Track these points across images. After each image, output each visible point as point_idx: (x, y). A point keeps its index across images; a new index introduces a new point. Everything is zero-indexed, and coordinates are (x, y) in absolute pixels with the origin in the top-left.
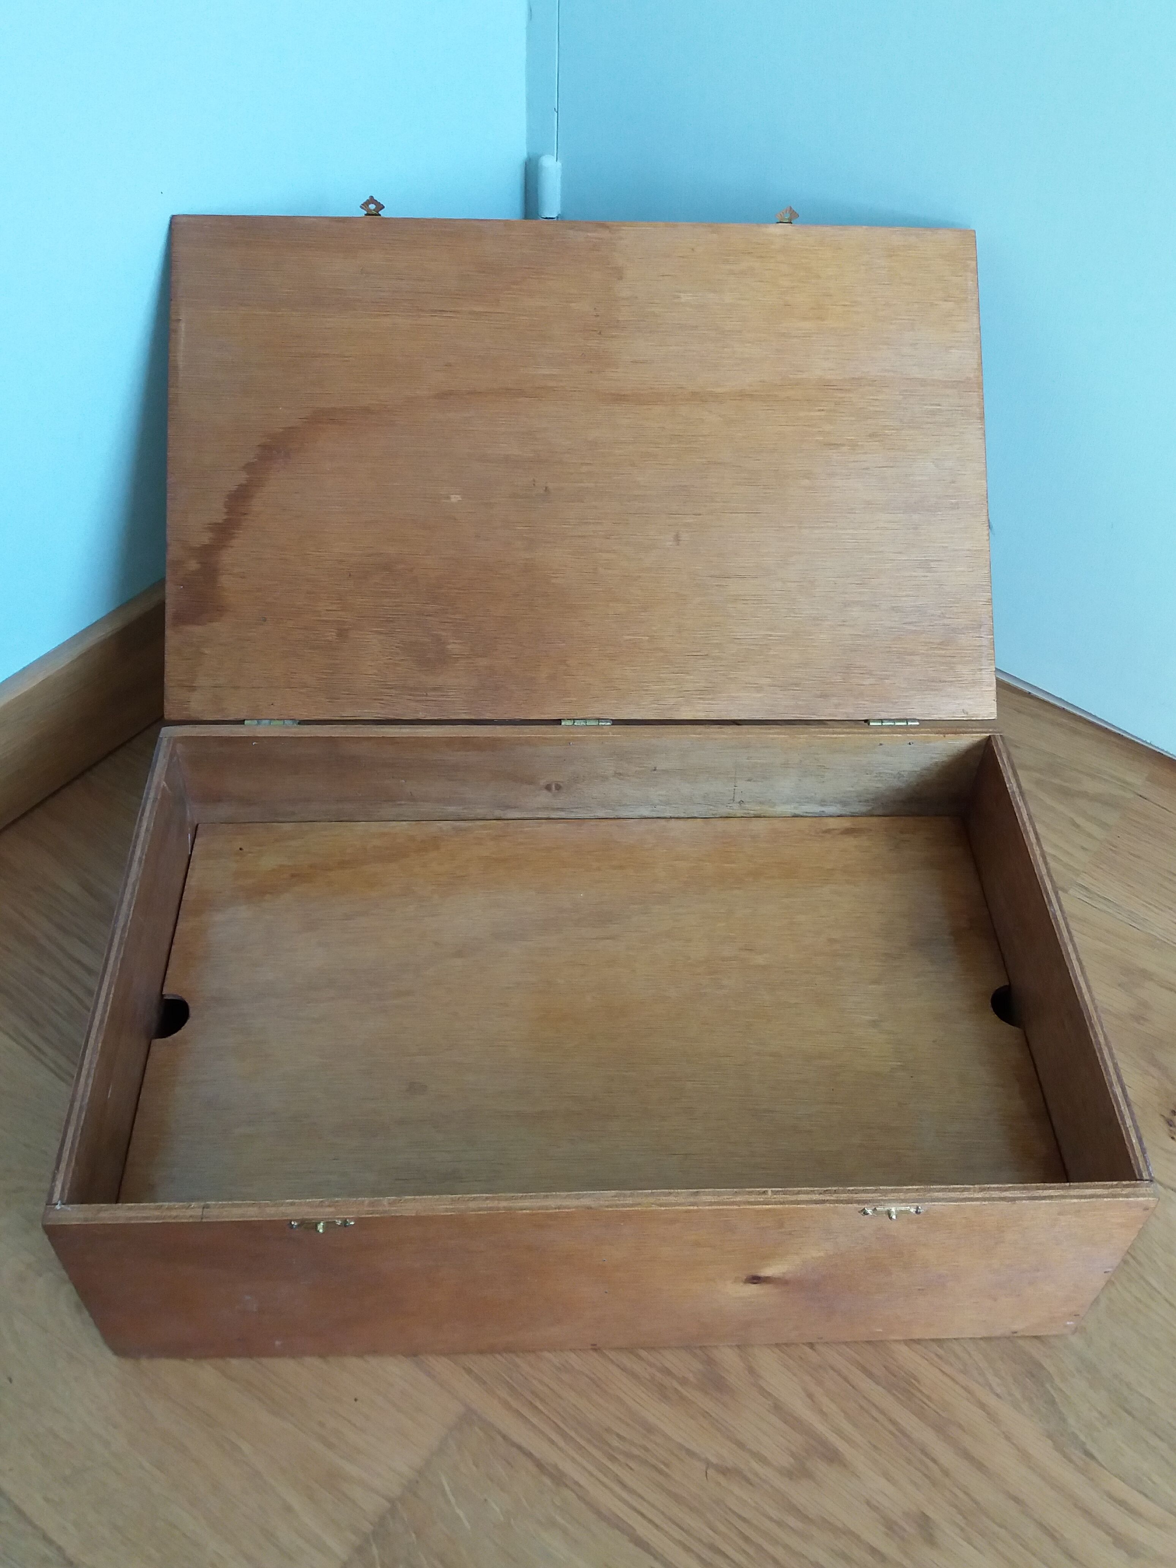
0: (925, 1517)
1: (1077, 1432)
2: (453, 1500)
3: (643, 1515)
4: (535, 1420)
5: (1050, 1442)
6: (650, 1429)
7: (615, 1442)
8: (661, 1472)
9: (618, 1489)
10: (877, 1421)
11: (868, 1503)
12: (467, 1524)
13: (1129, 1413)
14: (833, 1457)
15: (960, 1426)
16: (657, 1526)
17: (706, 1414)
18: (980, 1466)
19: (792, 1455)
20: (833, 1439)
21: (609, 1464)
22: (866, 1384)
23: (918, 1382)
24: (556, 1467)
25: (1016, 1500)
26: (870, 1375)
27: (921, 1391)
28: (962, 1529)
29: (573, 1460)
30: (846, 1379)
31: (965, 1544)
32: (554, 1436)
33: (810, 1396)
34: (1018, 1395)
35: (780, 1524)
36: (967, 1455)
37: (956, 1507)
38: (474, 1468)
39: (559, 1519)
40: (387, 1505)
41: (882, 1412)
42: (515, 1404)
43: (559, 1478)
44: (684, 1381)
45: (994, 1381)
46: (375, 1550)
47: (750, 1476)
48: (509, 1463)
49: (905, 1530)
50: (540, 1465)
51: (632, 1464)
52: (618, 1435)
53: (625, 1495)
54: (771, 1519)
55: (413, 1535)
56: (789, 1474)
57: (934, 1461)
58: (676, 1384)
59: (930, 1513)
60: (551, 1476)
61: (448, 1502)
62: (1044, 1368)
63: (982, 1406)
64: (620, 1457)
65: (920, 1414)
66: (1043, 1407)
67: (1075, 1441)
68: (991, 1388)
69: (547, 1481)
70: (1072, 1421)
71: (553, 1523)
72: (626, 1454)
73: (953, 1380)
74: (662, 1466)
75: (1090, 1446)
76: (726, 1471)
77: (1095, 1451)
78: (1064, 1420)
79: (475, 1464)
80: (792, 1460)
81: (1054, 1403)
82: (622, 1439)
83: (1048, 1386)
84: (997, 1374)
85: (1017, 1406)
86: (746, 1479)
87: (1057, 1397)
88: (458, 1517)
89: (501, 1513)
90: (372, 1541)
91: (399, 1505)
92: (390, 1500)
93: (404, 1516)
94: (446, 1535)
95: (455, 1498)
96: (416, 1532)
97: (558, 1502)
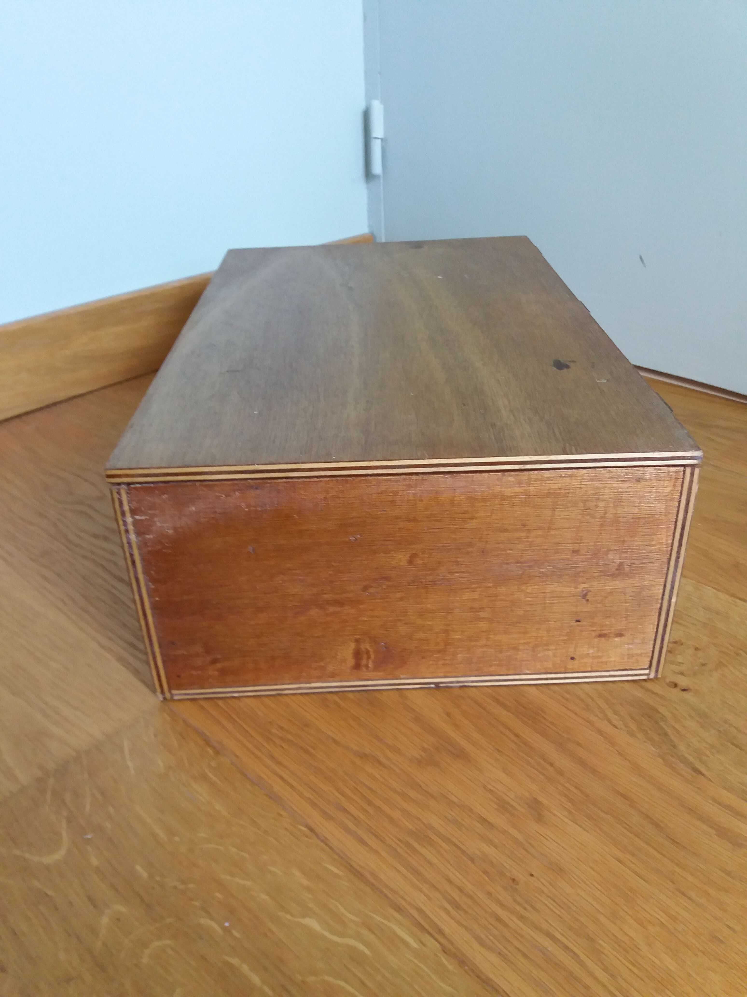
0: (536, 801)
1: (687, 756)
2: (128, 756)
3: (282, 778)
5: (660, 760)
6: (305, 724)
7: (275, 731)
8: (308, 753)
9: (268, 762)
10: (504, 734)
11: (485, 787)
12: (133, 772)
13: (737, 746)
14: (460, 754)
15: (579, 744)
16: (292, 787)
17: (356, 719)
18: (594, 771)
19: (424, 750)
20: (464, 744)
21: (265, 744)
22: (499, 711)
23: (544, 712)
24: (220, 743)
25: (625, 797)
27: (545, 719)
28: (570, 812)
29: (236, 739)
31: (571, 823)
32: (226, 723)
33: (448, 714)
34: (633, 727)
35: (403, 795)
36: (582, 763)
37: (566, 796)
38: (153, 738)
39: (211, 775)
40: (74, 754)
41: (510, 729)
43: (220, 750)
45: (614, 718)
46: (51, 781)
47: (383, 760)
48: (183, 737)
49: (515, 808)
50: (207, 741)
51: (284, 745)
52: (279, 726)
53: (273, 765)
54: (393, 790)
55: (87, 775)
56: (418, 762)
57: (551, 764)
59: (540, 799)
60: (214, 748)
61: (123, 757)
62: (659, 713)
63: (600, 732)
64: (278, 741)
65: (543, 733)
66: (656, 738)
67: (684, 760)
68: (610, 722)
69: (210, 751)
70: (682, 748)
71: (205, 778)
72: (281, 739)
73: (576, 714)
74: (310, 749)
75: (698, 765)
76: (364, 756)
77: (703, 769)
78: (674, 746)
79: (155, 736)
80: (423, 754)
81: (666, 734)
82: (282, 728)
83: (662, 724)
84: (616, 713)
85: (632, 734)
86: (380, 763)
87: (669, 731)
88: (128, 767)
89: (164, 767)
90: (51, 775)
91: (84, 755)
92: (78, 752)
93: (85, 762)
94: (113, 777)
95: (131, 755)
96: (89, 773)
97: (213, 764)
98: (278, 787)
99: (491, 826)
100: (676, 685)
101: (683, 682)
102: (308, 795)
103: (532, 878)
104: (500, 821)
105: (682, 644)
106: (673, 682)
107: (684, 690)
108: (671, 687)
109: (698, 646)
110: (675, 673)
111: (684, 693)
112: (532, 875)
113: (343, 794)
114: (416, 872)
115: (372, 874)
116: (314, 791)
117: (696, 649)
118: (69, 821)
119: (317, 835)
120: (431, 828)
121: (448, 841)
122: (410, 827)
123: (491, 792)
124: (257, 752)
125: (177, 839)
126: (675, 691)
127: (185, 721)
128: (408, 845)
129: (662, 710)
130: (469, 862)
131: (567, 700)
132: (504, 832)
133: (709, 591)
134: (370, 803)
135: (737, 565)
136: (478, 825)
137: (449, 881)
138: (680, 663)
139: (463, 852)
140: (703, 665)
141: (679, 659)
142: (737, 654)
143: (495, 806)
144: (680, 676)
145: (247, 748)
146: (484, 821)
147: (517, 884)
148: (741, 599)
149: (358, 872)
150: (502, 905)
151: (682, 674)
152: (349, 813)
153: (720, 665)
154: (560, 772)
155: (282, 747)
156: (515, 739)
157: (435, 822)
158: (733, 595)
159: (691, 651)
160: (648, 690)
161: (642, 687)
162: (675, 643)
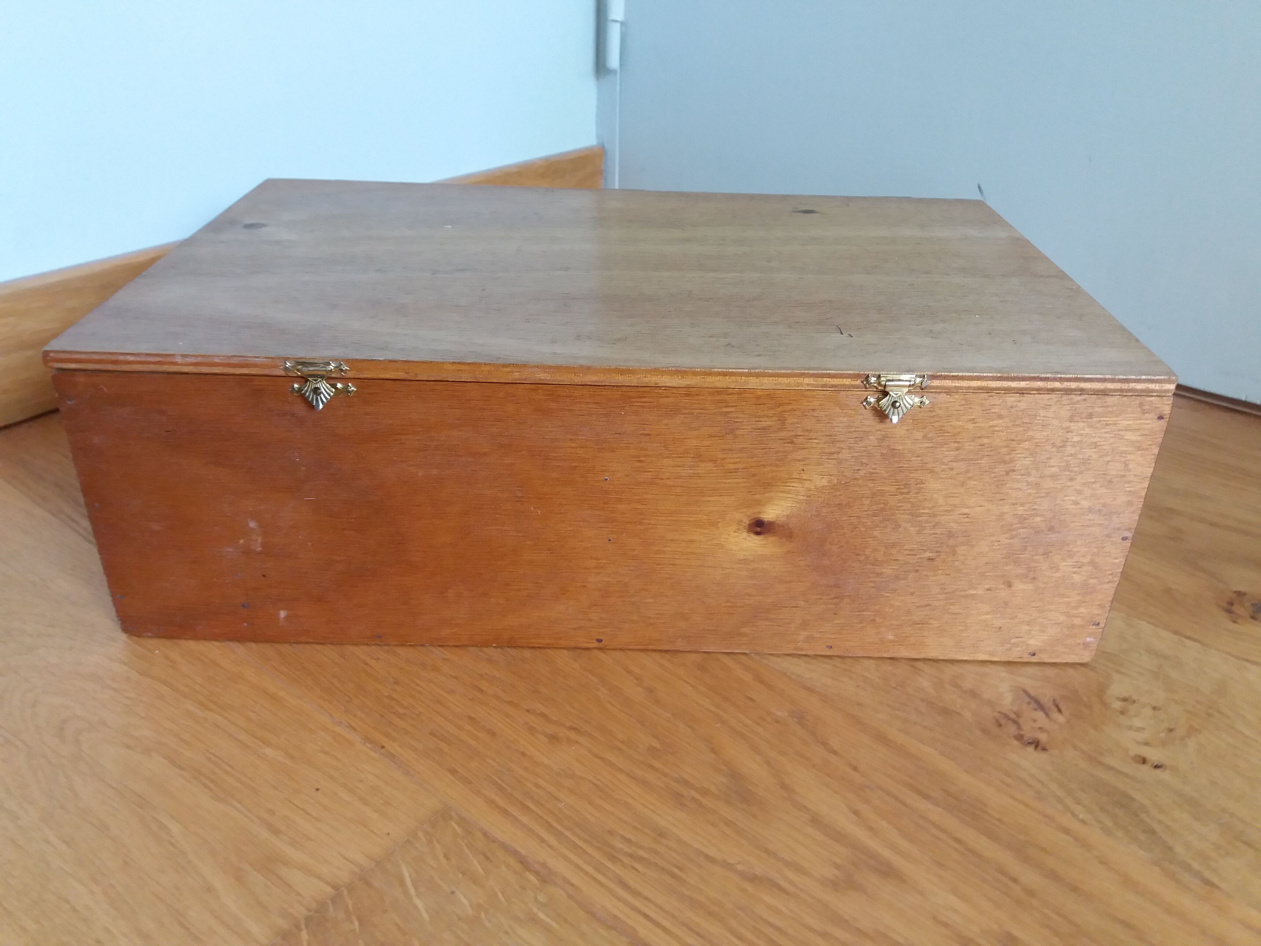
0: (1010, 936)
1: (1190, 861)
2: (412, 891)
3: (648, 918)
4: (524, 819)
5: (1157, 869)
6: (661, 834)
7: (619, 844)
8: (674, 876)
9: (620, 892)
11: (935, 918)
12: (425, 915)
13: (1249, 845)
14: (888, 872)
15: (1043, 849)
16: (665, 930)
17: (729, 823)
18: (1074, 889)
19: (837, 867)
20: (887, 854)
21: (610, 865)
22: (922, 805)
23: (984, 805)
24: (544, 865)
25: (1126, 924)
26: (926, 797)
27: (988, 814)
29: (566, 858)
30: (896, 798)
32: (545, 835)
33: (856, 813)
34: (1109, 823)
36: (1055, 877)
38: (445, 861)
39: (541, 915)
40: (331, 892)
41: (944, 831)
42: (501, 803)
43: (546, 876)
44: (704, 792)
45: (1077, 809)
46: (304, 936)
47: (785, 885)
48: (487, 858)
50: (524, 862)
51: (638, 866)
52: (623, 837)
53: (626, 896)
54: (809, 928)
55: (356, 924)
56: (834, 885)
57: (1015, 880)
58: (694, 793)
59: (1015, 933)
60: (537, 873)
61: (406, 892)
62: (1135, 800)
63: (1067, 831)
64: (626, 860)
65: (992, 835)
66: (1142, 837)
67: (1188, 868)
68: (1074, 815)
69: (532, 878)
70: (1180, 850)
71: (533, 920)
72: (631, 856)
73: (1026, 805)
74: (676, 871)
75: (1207, 874)
76: (754, 879)
77: (1215, 880)
78: (1170, 849)
79: (447, 857)
80: (837, 872)
81: (1153, 832)
82: (628, 841)
83: (1143, 816)
84: (1078, 802)
85: (1108, 832)
86: (781, 889)
87: (1157, 827)
88: (416, 907)
89: (470, 906)
90: (303, 927)
91: (345, 892)
92: (335, 887)
93: (350, 903)
94: (397, 925)
95: (416, 889)
96: (360, 920)
97: (542, 898)
98: (644, 931)
100: (1144, 761)
101: (1154, 755)
105: (1134, 702)
106: (1140, 756)
107: (1157, 767)
108: (1136, 762)
109: (1154, 704)
110: (1139, 743)
111: (1158, 771)
116: (699, 935)
117: (1154, 708)
123: (945, 925)
124: (600, 877)
126: (1145, 768)
127: (485, 834)
129: (1138, 796)
131: (1009, 785)
133: (1145, 627)
135: (1168, 591)
138: (1140, 728)
140: (1171, 730)
141: (1137, 723)
142: (1210, 715)
144: (1146, 747)
145: (586, 873)
148: (1189, 638)
151: (1147, 744)
153: (1192, 731)
154: (1031, 893)
155: (636, 870)
156: (957, 846)
158: (1176, 633)
159: (1148, 712)
160: (1111, 768)
161: (1101, 764)
162: (1125, 700)
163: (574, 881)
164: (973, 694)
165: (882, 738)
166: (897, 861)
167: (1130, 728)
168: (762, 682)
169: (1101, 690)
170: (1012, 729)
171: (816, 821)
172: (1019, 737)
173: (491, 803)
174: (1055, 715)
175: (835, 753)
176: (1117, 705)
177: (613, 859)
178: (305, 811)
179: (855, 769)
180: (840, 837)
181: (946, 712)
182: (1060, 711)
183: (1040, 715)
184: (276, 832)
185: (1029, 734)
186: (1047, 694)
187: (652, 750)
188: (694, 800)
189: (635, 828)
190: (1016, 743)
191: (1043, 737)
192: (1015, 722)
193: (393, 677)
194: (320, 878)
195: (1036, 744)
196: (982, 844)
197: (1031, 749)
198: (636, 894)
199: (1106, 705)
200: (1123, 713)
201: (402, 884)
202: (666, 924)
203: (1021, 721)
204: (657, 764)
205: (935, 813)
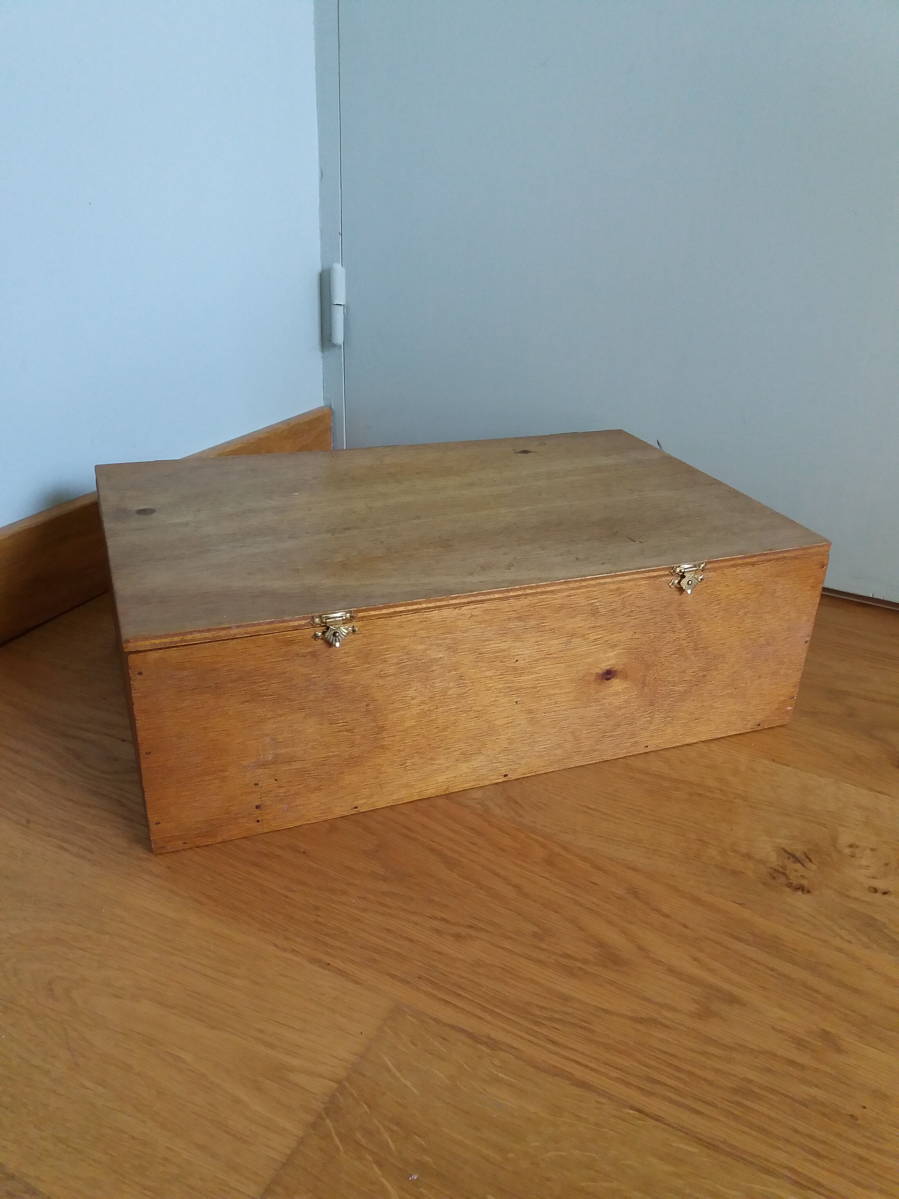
0: (826, 1032)
2: (398, 1074)
3: (578, 1063)
4: (461, 1004)
6: (565, 999)
7: (537, 1012)
8: (584, 1028)
9: (550, 1047)
10: (758, 970)
11: (773, 1028)
12: (415, 1091)
14: (732, 1000)
15: (829, 966)
17: (612, 983)
18: (856, 991)
19: (697, 1002)
20: (727, 987)
21: (536, 1028)
22: (739, 947)
23: (781, 939)
24: (489, 1037)
26: (740, 940)
27: (786, 946)
28: (860, 1037)
29: (504, 1029)
30: (721, 945)
31: (867, 1047)
32: (481, 1014)
33: (697, 959)
34: (865, 940)
35: (703, 1053)
36: (841, 984)
37: (847, 1021)
38: (413, 1047)
39: (501, 1075)
40: (335, 1086)
41: (760, 963)
42: (439, 994)
43: (493, 1045)
44: (585, 961)
45: (843, 933)
46: (329, 1124)
47: (665, 1022)
48: (444, 1039)
49: (811, 1044)
50: (472, 1037)
51: (558, 1026)
52: (539, 1006)
53: (558, 1050)
54: (692, 1050)
55: (365, 1106)
56: (699, 1016)
57: (817, 992)
58: (579, 964)
59: (828, 1029)
60: (485, 1044)
61: (393, 1076)
62: (877, 920)
63: (840, 950)
64: (547, 1023)
65: (794, 962)
66: (889, 946)
68: (841, 938)
69: (484, 1048)
72: (550, 1019)
73: (809, 935)
74: (586, 1024)
76: (643, 1021)
79: (413, 1043)
80: (697, 1006)
82: (543, 1008)
83: (885, 931)
84: (842, 928)
85: (867, 946)
86: (661, 1024)
88: (406, 1086)
89: (446, 1077)
90: (325, 1116)
91: (347, 1084)
92: (338, 1082)
93: (353, 1091)
94: (397, 1102)
95: (400, 1071)
96: (367, 1104)
97: (497, 1062)
98: (579, 1073)
99: (802, 1067)
100: (875, 890)
101: (881, 884)
102: (614, 1075)
103: (866, 1110)
104: (805, 1059)
105: (858, 847)
106: (871, 887)
107: (885, 893)
108: (871, 892)
109: (871, 847)
110: (869, 877)
111: (886, 897)
112: (865, 1107)
113: (647, 1066)
114: (762, 1130)
115: (724, 1142)
116: (618, 1069)
117: (872, 850)
118: (380, 1165)
119: (647, 1115)
120: (750, 1081)
121: (772, 1091)
122: (731, 1085)
123: (781, 1032)
124: (533, 1039)
125: (511, 1155)
126: (878, 895)
127: (436, 1021)
128: (739, 1104)
129: (877, 916)
130: (803, 1108)
131: (793, 922)
132: (817, 1070)
133: (849, 788)
134: (677, 1069)
135: (858, 758)
136: (790, 1068)
137: (796, 1131)
138: (866, 866)
139: (794, 1100)
140: (886, 865)
141: (864, 862)
143: (794, 1046)
144: (874, 880)
145: (522, 1038)
146: (792, 1063)
147: (857, 1120)
148: (880, 792)
149: (709, 1143)
150: (855, 1143)
151: (874, 877)
152: (665, 1085)
154: (829, 999)
155: (557, 1029)
156: (772, 973)
157: (752, 1075)
158: (871, 789)
159: (868, 852)
160: (856, 899)
161: (849, 897)
162: (851, 846)
163: (515, 1045)
164: (748, 856)
165: (696, 900)
166: (736, 991)
167: (860, 867)
168: (598, 868)
169: (834, 841)
170: (782, 879)
171: (671, 971)
172: (790, 885)
173: (432, 996)
174: (809, 865)
175: (667, 916)
176: (847, 851)
177: (537, 1023)
178: (288, 1026)
179: (686, 926)
180: (691, 980)
181: (735, 873)
182: (811, 861)
183: (798, 866)
184: (272, 1046)
185: (795, 882)
186: (799, 848)
187: (535, 935)
188: (580, 968)
189: (545, 997)
190: (788, 890)
191: (805, 882)
192: (784, 874)
193: (313, 905)
194: (321, 1076)
195: (801, 888)
196: (787, 968)
197: (800, 893)
198: (565, 1047)
199: (839, 852)
200: (853, 856)
201: (388, 1070)
202: (591, 1065)
203: (787, 872)
204: (543, 945)
205: (751, 952)
